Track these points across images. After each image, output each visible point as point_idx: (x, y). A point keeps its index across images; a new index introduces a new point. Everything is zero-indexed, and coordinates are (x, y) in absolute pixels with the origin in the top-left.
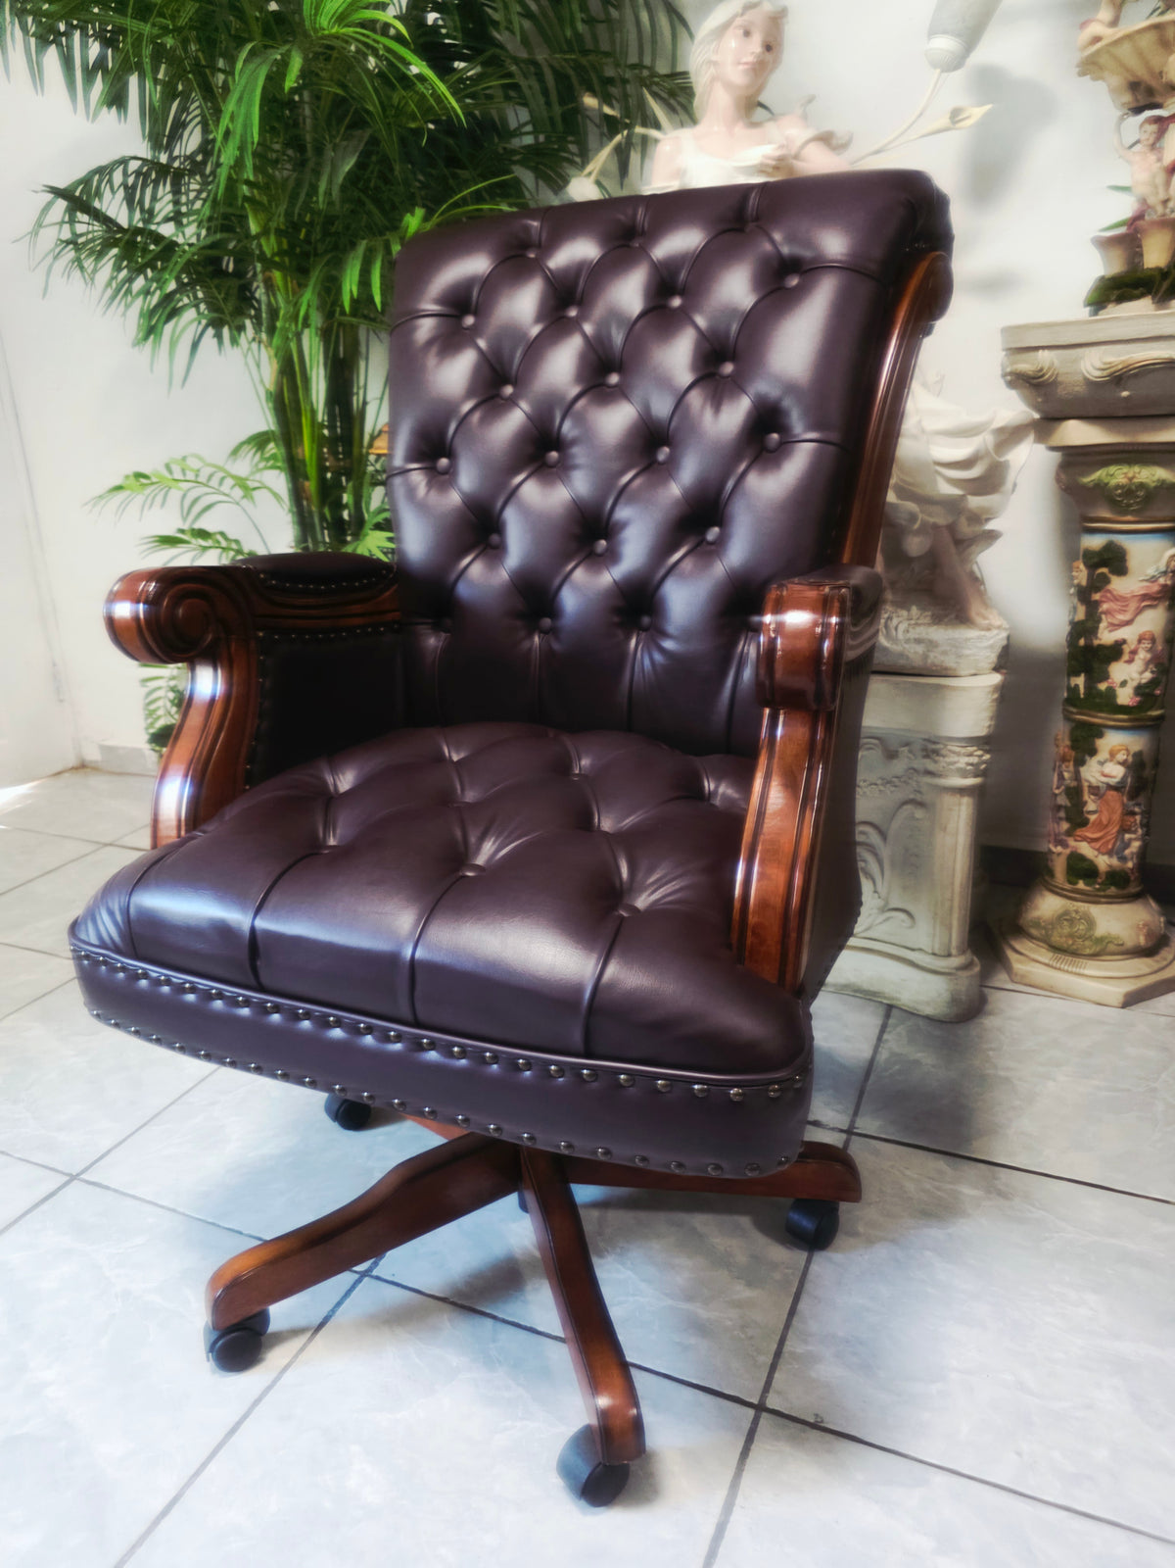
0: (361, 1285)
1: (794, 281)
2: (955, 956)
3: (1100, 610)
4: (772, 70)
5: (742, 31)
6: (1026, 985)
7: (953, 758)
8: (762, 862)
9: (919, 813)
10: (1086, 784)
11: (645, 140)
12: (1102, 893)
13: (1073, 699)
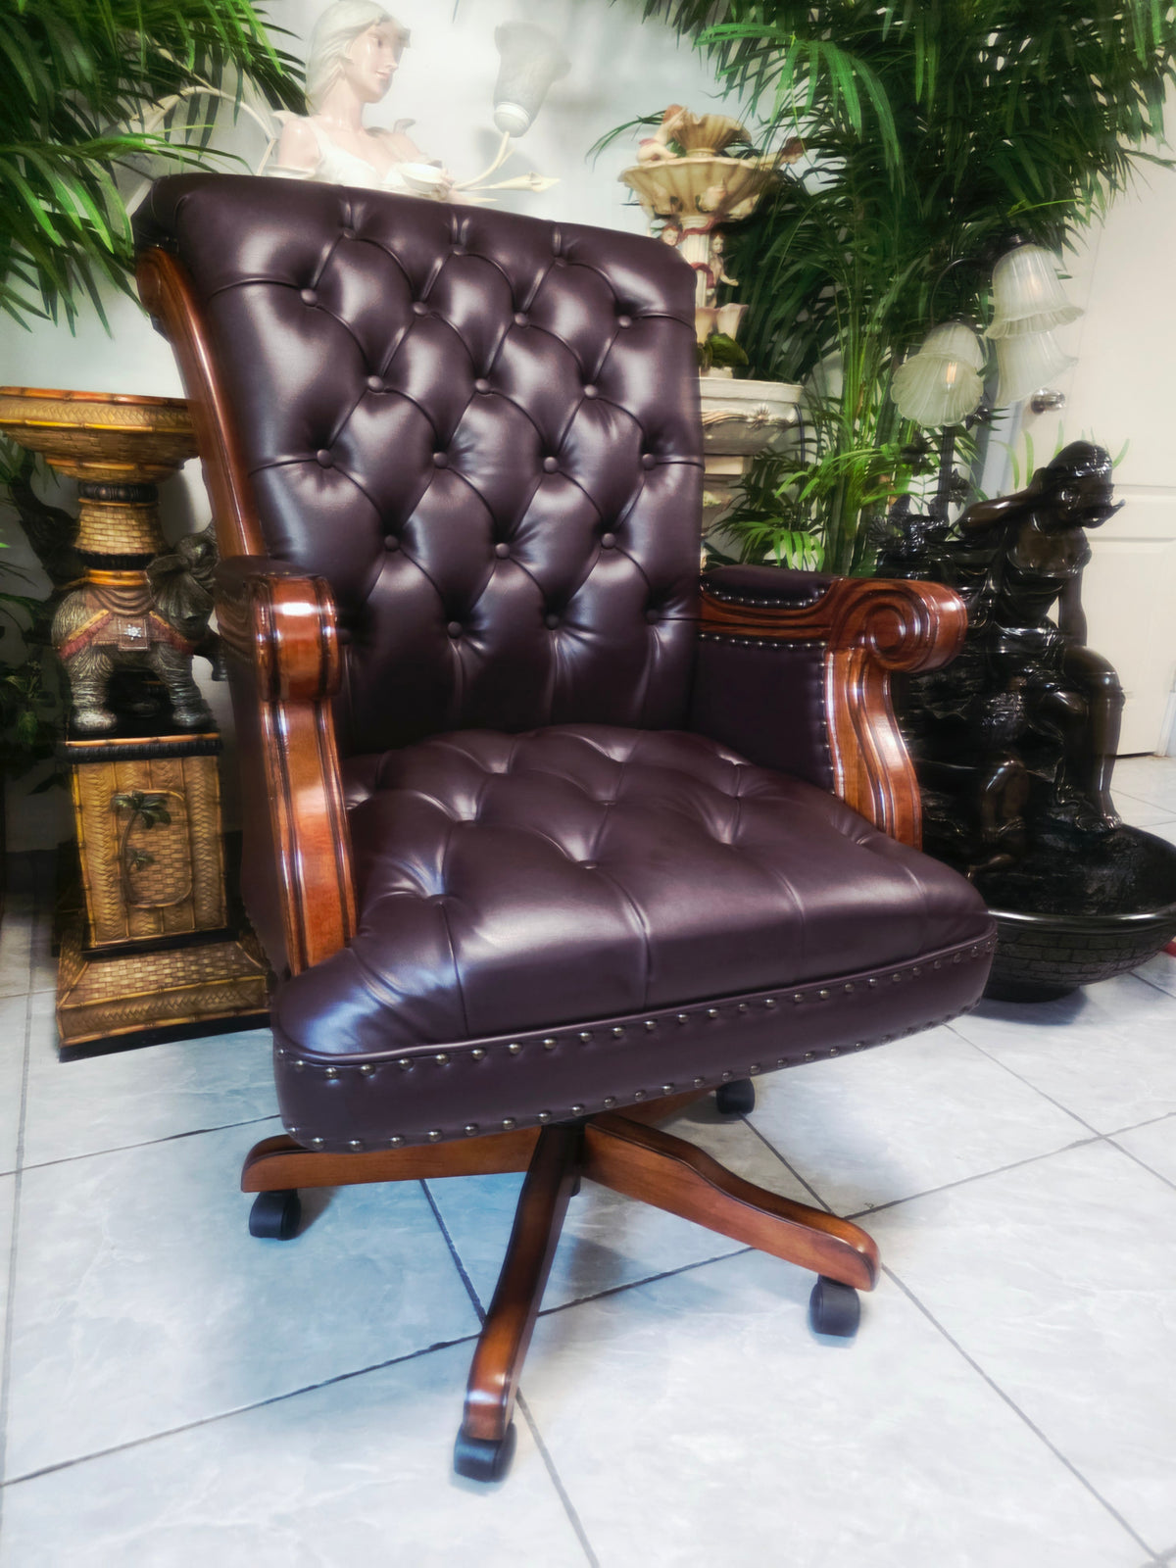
1: (626, 324)
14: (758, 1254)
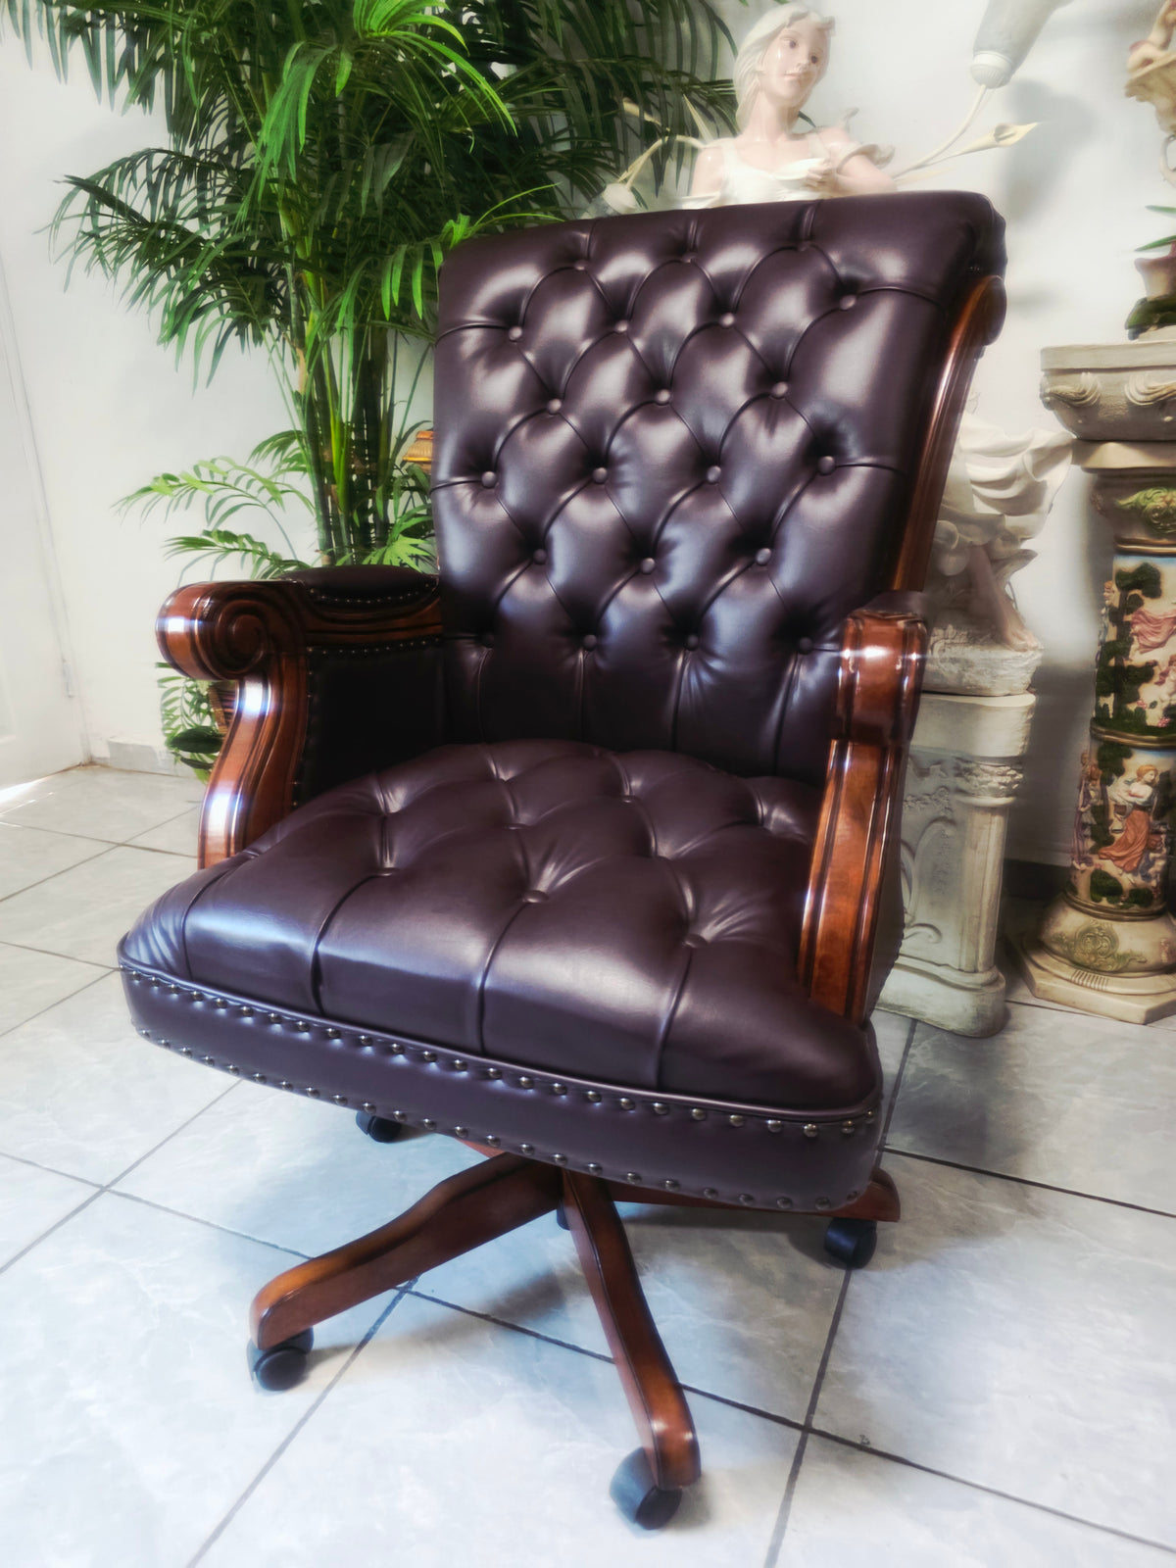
0: (401, 1302)
1: (850, 303)
2: (982, 972)
3: (1132, 631)
4: (817, 81)
5: (787, 43)
6: (1049, 1000)
7: (986, 778)
8: (829, 896)
9: (949, 831)
10: (1112, 803)
11: (682, 147)
12: (1125, 911)
13: (1101, 718)
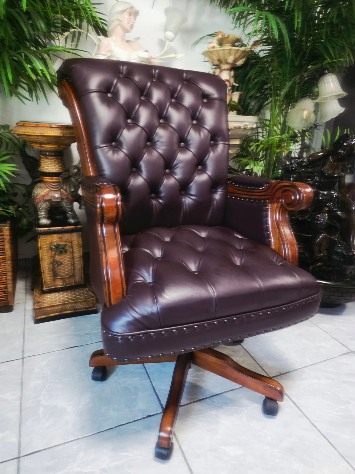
1: (206, 101)
5: (129, 14)
14: (245, 388)
